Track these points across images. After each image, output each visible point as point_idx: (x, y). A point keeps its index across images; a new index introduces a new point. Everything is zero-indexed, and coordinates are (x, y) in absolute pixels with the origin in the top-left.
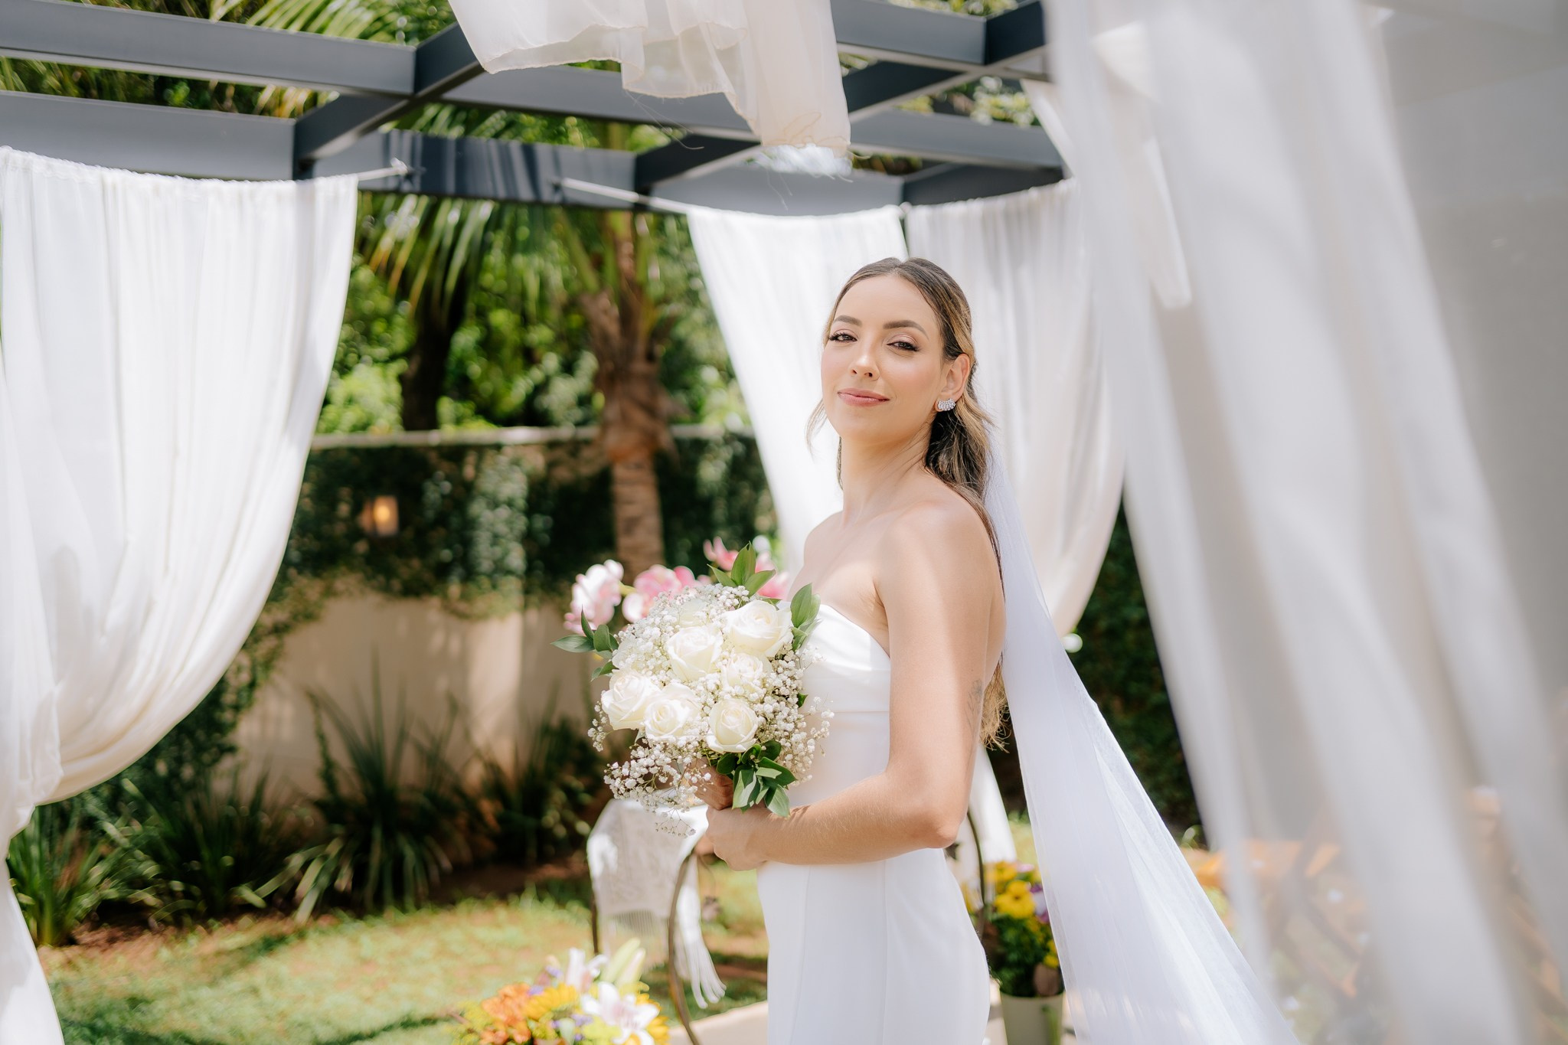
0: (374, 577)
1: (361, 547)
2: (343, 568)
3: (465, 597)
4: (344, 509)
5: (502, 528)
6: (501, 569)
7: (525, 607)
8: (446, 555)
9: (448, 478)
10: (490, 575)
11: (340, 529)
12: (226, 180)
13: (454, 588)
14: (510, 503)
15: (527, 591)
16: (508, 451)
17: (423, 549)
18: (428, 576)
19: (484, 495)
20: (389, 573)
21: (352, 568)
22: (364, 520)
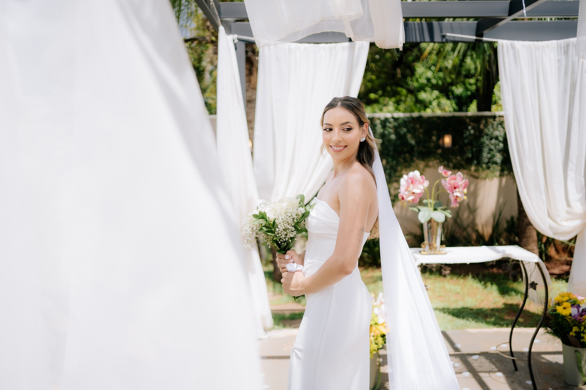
0: (443, 162)
1: (439, 151)
2: (432, 158)
3: (476, 171)
4: (434, 138)
5: (493, 147)
6: (491, 161)
7: (501, 175)
8: (470, 155)
9: (473, 128)
10: (487, 163)
11: (432, 144)
12: (327, 43)
13: (473, 168)
14: (497, 138)
15: (502, 171)
16: (497, 119)
17: (462, 153)
18: (463, 163)
19: (487, 135)
20: (449, 161)
21: (436, 159)
22: (441, 142)
